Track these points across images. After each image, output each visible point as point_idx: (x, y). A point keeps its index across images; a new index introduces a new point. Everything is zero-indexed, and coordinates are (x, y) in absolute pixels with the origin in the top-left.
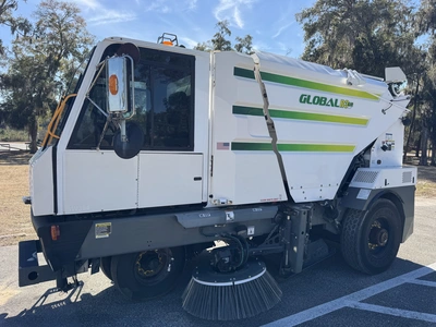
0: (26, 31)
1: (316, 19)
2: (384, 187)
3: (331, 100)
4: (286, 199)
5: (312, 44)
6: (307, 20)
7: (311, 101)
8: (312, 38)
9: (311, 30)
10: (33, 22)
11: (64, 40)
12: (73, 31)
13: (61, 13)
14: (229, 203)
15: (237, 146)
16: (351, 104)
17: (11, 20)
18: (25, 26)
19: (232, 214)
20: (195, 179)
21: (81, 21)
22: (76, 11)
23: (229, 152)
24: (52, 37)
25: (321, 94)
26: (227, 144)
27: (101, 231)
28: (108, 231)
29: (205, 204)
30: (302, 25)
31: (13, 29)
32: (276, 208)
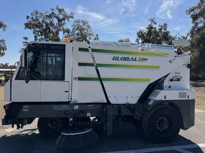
0: (68, 33)
1: (197, 11)
2: (164, 99)
3: (132, 58)
4: (106, 102)
5: (196, 24)
6: (192, 13)
7: (119, 59)
8: (196, 22)
9: (195, 18)
10: (71, 29)
11: (82, 35)
12: (86, 31)
13: (81, 24)
14: (76, 102)
15: (80, 79)
16: (147, 59)
17: (63, 29)
18: (68, 31)
19: (77, 107)
20: (65, 92)
21: (89, 26)
22: (87, 23)
23: (77, 81)
24: (78, 34)
25: (125, 56)
26: (76, 78)
27: (25, 109)
28: (28, 109)
29: (70, 102)
30: (190, 16)
31: (64, 33)
32: (100, 106)
